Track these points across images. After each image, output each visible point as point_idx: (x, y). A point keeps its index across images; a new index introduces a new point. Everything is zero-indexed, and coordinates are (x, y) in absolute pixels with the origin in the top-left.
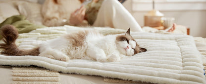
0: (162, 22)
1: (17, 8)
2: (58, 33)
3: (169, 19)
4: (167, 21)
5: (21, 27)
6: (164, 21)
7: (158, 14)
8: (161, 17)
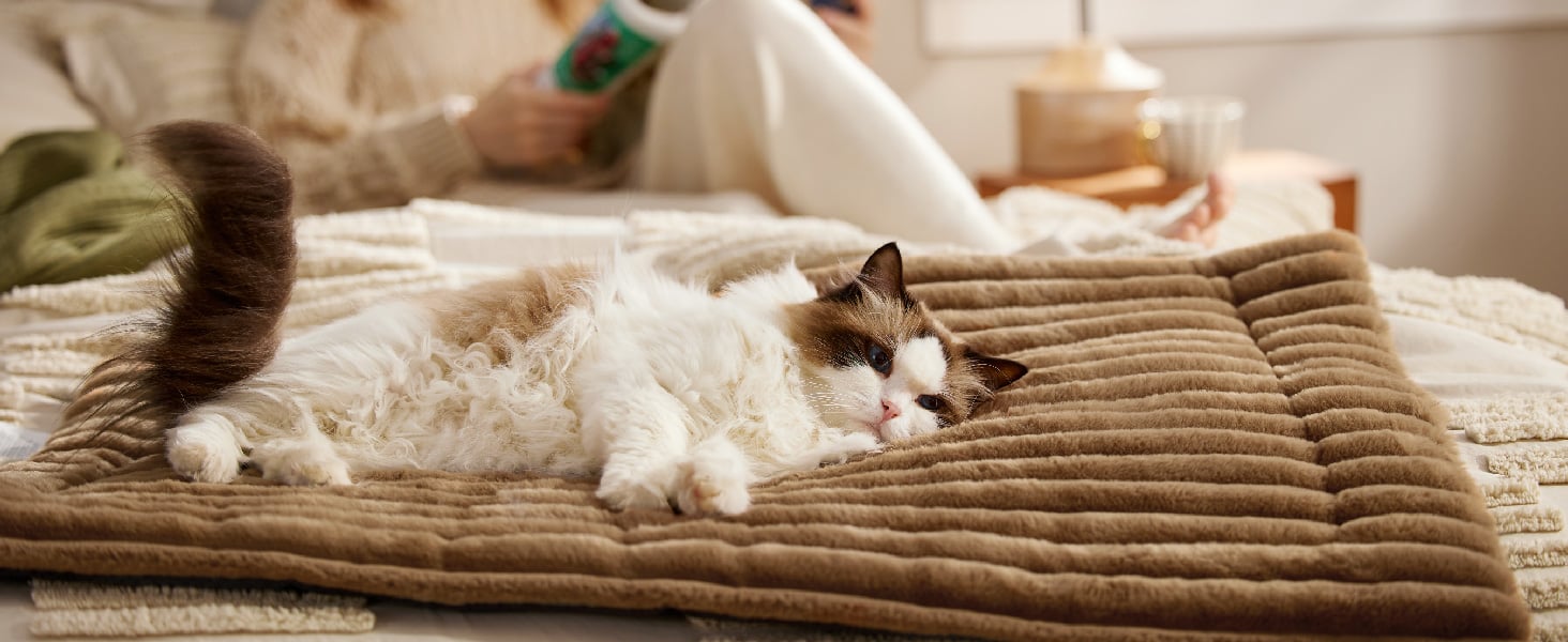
0: (1150, 131)
1: (55, 55)
2: (366, 268)
3: (1198, 111)
4: (1188, 127)
5: (88, 226)
6: (1166, 128)
7: (1123, 72)
8: (1141, 95)
